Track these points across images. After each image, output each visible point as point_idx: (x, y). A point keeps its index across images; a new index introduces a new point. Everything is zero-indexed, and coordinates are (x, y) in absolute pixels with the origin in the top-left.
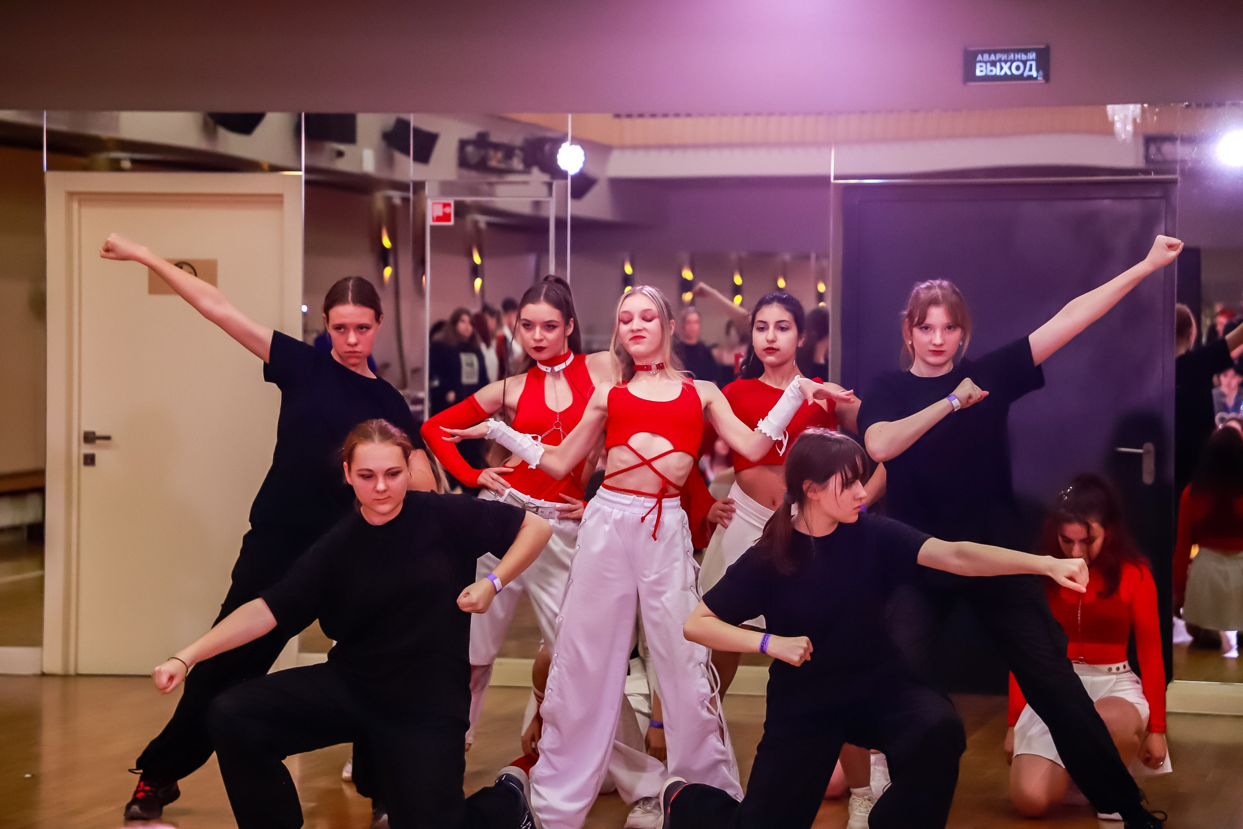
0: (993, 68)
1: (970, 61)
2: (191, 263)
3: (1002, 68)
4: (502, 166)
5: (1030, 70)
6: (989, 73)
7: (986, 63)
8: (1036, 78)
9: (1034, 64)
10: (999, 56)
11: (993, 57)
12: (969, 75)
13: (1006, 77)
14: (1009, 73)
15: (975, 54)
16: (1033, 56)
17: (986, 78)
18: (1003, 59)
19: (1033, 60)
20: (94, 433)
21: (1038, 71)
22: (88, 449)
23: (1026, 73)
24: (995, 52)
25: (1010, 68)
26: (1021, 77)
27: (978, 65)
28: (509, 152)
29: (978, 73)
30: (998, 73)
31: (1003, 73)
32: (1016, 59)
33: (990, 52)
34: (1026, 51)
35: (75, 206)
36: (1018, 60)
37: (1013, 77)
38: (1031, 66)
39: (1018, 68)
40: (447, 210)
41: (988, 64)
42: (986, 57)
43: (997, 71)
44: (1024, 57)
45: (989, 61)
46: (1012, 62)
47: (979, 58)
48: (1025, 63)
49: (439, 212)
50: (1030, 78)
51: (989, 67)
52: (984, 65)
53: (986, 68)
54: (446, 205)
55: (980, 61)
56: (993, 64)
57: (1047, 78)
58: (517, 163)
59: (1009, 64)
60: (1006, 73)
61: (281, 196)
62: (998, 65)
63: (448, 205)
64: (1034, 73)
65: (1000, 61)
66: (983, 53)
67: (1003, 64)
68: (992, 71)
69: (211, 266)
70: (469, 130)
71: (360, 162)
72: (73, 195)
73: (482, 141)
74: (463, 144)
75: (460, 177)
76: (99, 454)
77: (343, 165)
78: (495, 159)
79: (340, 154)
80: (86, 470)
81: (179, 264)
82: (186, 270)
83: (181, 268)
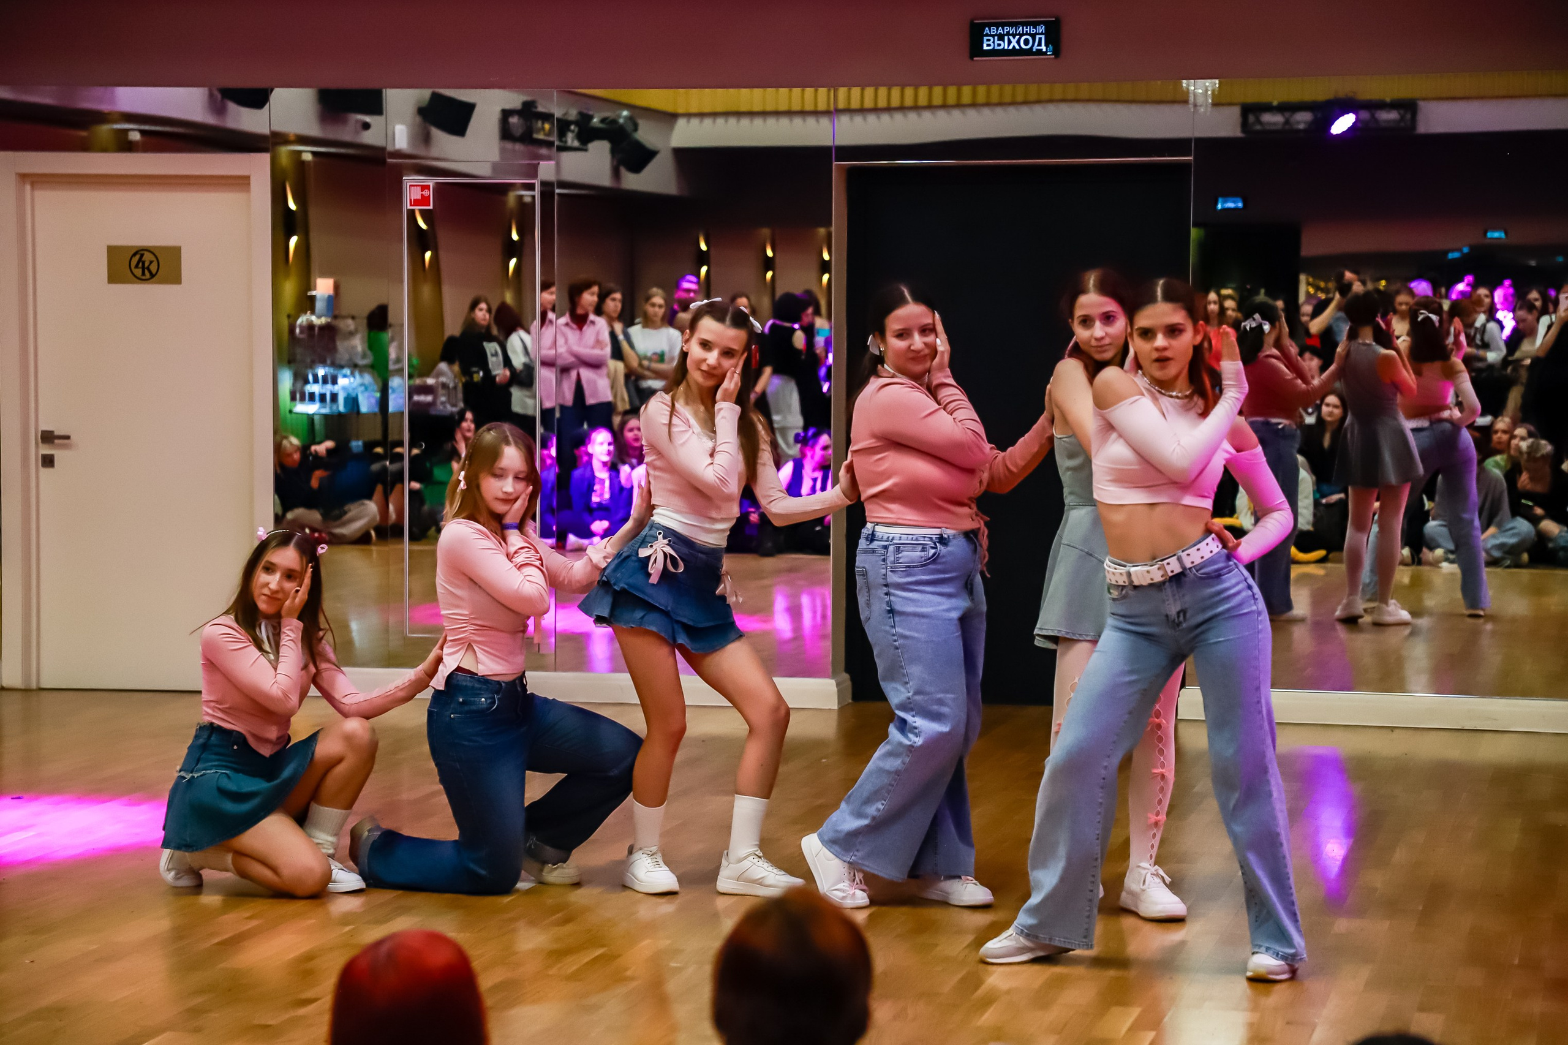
0: (1001, 42)
1: (976, 34)
2: (152, 250)
3: (1010, 42)
4: (555, 140)
5: (1040, 44)
6: (996, 48)
7: (993, 36)
8: (1045, 53)
9: (1043, 37)
10: (1007, 29)
11: (1000, 30)
12: (976, 50)
13: (1014, 52)
14: (1017, 47)
15: (983, 26)
16: (1041, 29)
17: (994, 53)
18: (1011, 32)
19: (1042, 34)
20: (52, 432)
21: (1047, 45)
22: (46, 450)
23: (1035, 48)
24: (1003, 25)
25: (1018, 42)
26: (1029, 52)
27: (985, 38)
28: (562, 125)
29: (985, 47)
30: (1006, 48)
31: (1011, 47)
32: (1025, 32)
33: (997, 25)
34: (1035, 25)
35: (28, 187)
36: (1027, 34)
37: (1021, 52)
38: (1040, 39)
39: (1026, 42)
40: (426, 193)
41: (996, 38)
42: (993, 29)
43: (1004, 45)
44: (1033, 31)
45: (996, 35)
46: (1021, 35)
47: (987, 30)
48: (1033, 36)
49: (417, 194)
50: (1040, 52)
51: (997, 42)
52: (991, 38)
53: (994, 42)
54: (424, 188)
55: (987, 35)
56: (1001, 37)
57: (1057, 53)
58: (572, 140)
59: (1017, 37)
60: (1014, 46)
61: (248, 178)
62: (1006, 38)
63: (428, 187)
64: (1044, 50)
65: (1008, 34)
66: (990, 25)
67: (1011, 37)
68: (999, 45)
69: (175, 253)
70: (513, 99)
71: (390, 136)
72: (23, 177)
73: (528, 111)
74: (506, 114)
75: (503, 151)
76: (59, 455)
77: (369, 138)
78: (544, 131)
79: (366, 126)
80: (45, 472)
81: (140, 252)
82: (148, 257)
83: (142, 255)
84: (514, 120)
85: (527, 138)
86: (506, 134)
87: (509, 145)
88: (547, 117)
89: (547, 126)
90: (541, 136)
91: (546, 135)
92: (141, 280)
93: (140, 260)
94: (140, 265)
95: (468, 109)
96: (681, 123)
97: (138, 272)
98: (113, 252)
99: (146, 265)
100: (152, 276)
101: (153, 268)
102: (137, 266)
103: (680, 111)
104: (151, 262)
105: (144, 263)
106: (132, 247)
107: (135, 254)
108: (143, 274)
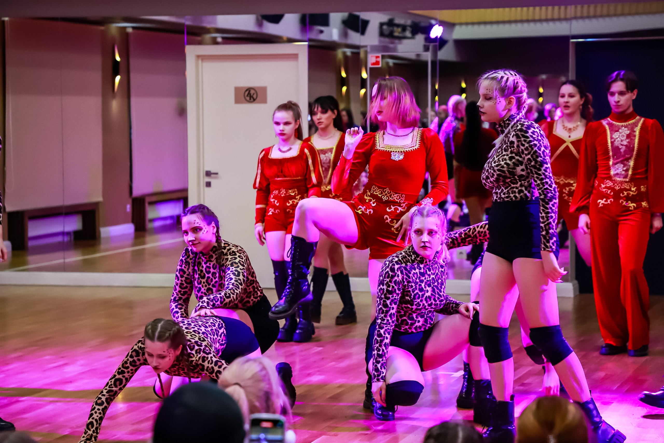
4: (401, 35)
20: (210, 172)
22: (208, 179)
28: (404, 28)
35: (200, 62)
40: (378, 59)
49: (374, 60)
54: (377, 57)
58: (408, 34)
61: (296, 55)
63: (379, 57)
69: (264, 89)
70: (384, 18)
71: (331, 35)
72: (198, 57)
73: (391, 23)
74: (382, 25)
75: (380, 41)
76: (213, 181)
77: (323, 37)
78: (397, 32)
79: (322, 32)
80: (207, 189)
81: (249, 90)
82: (252, 92)
83: (250, 91)
84: (385, 27)
85: (391, 35)
86: (382, 34)
87: (383, 39)
88: (398, 26)
89: (400, 30)
90: (396, 34)
91: (399, 33)
92: (249, 102)
93: (249, 93)
94: (249, 95)
95: (366, 23)
96: (457, 28)
97: (248, 98)
98: (237, 89)
99: (252, 94)
100: (254, 100)
101: (255, 96)
102: (247, 96)
103: (457, 21)
104: (254, 94)
105: (250, 94)
106: (245, 88)
107: (247, 90)
108: (250, 99)
